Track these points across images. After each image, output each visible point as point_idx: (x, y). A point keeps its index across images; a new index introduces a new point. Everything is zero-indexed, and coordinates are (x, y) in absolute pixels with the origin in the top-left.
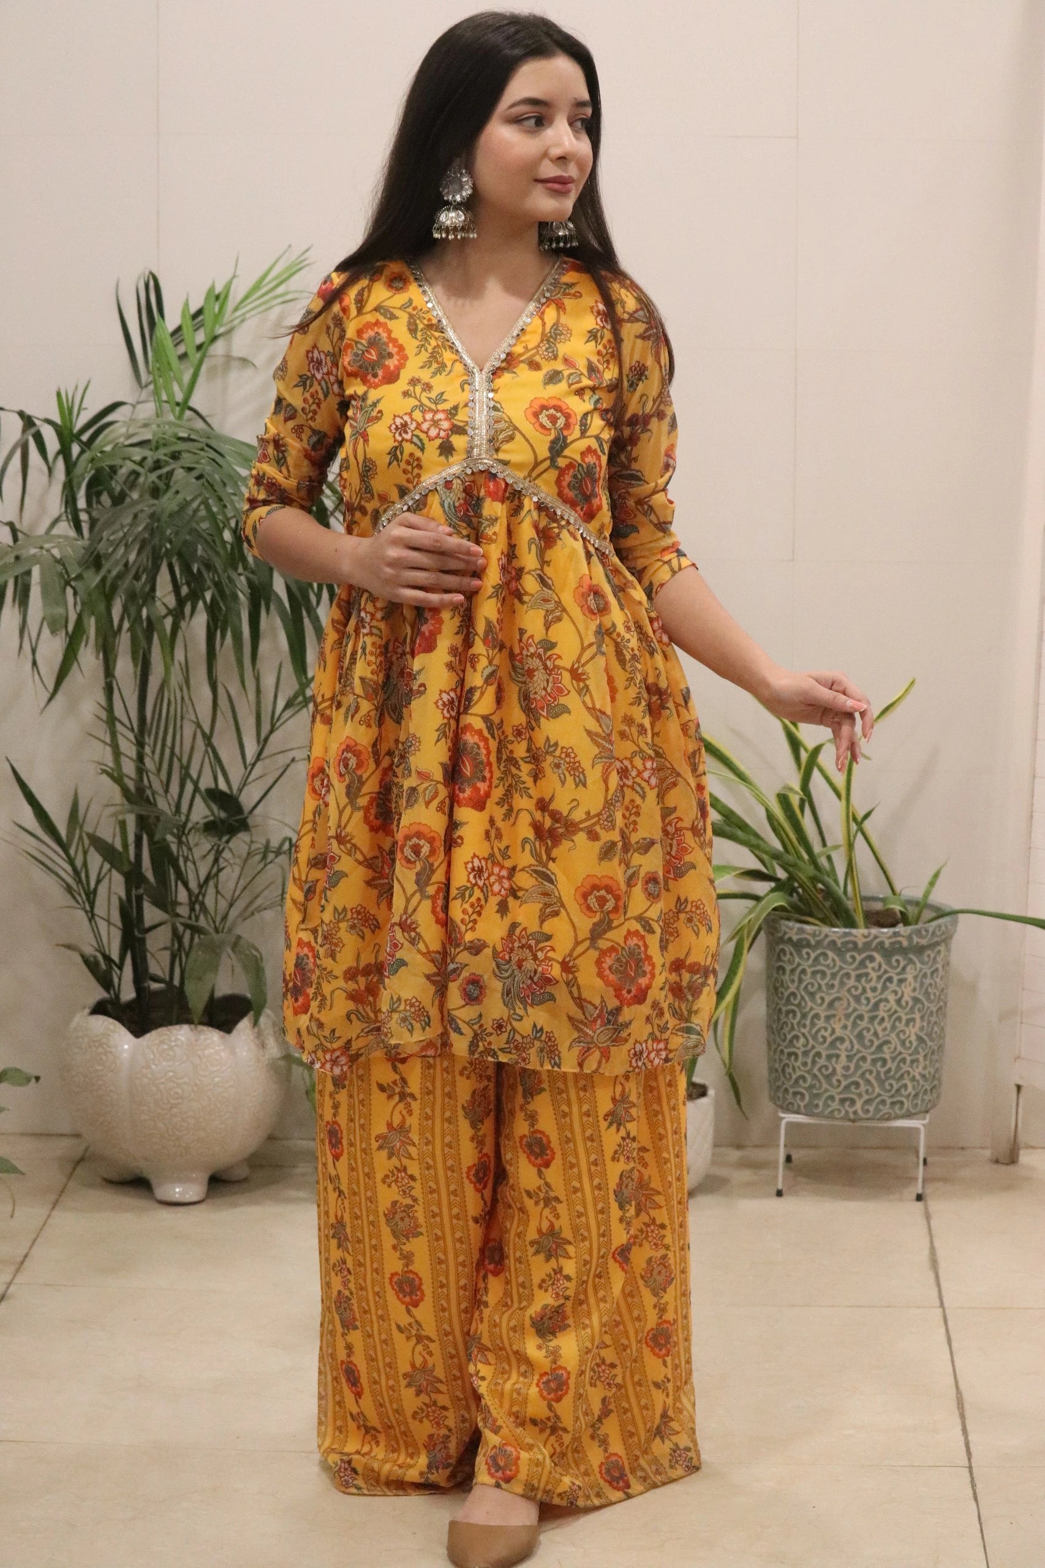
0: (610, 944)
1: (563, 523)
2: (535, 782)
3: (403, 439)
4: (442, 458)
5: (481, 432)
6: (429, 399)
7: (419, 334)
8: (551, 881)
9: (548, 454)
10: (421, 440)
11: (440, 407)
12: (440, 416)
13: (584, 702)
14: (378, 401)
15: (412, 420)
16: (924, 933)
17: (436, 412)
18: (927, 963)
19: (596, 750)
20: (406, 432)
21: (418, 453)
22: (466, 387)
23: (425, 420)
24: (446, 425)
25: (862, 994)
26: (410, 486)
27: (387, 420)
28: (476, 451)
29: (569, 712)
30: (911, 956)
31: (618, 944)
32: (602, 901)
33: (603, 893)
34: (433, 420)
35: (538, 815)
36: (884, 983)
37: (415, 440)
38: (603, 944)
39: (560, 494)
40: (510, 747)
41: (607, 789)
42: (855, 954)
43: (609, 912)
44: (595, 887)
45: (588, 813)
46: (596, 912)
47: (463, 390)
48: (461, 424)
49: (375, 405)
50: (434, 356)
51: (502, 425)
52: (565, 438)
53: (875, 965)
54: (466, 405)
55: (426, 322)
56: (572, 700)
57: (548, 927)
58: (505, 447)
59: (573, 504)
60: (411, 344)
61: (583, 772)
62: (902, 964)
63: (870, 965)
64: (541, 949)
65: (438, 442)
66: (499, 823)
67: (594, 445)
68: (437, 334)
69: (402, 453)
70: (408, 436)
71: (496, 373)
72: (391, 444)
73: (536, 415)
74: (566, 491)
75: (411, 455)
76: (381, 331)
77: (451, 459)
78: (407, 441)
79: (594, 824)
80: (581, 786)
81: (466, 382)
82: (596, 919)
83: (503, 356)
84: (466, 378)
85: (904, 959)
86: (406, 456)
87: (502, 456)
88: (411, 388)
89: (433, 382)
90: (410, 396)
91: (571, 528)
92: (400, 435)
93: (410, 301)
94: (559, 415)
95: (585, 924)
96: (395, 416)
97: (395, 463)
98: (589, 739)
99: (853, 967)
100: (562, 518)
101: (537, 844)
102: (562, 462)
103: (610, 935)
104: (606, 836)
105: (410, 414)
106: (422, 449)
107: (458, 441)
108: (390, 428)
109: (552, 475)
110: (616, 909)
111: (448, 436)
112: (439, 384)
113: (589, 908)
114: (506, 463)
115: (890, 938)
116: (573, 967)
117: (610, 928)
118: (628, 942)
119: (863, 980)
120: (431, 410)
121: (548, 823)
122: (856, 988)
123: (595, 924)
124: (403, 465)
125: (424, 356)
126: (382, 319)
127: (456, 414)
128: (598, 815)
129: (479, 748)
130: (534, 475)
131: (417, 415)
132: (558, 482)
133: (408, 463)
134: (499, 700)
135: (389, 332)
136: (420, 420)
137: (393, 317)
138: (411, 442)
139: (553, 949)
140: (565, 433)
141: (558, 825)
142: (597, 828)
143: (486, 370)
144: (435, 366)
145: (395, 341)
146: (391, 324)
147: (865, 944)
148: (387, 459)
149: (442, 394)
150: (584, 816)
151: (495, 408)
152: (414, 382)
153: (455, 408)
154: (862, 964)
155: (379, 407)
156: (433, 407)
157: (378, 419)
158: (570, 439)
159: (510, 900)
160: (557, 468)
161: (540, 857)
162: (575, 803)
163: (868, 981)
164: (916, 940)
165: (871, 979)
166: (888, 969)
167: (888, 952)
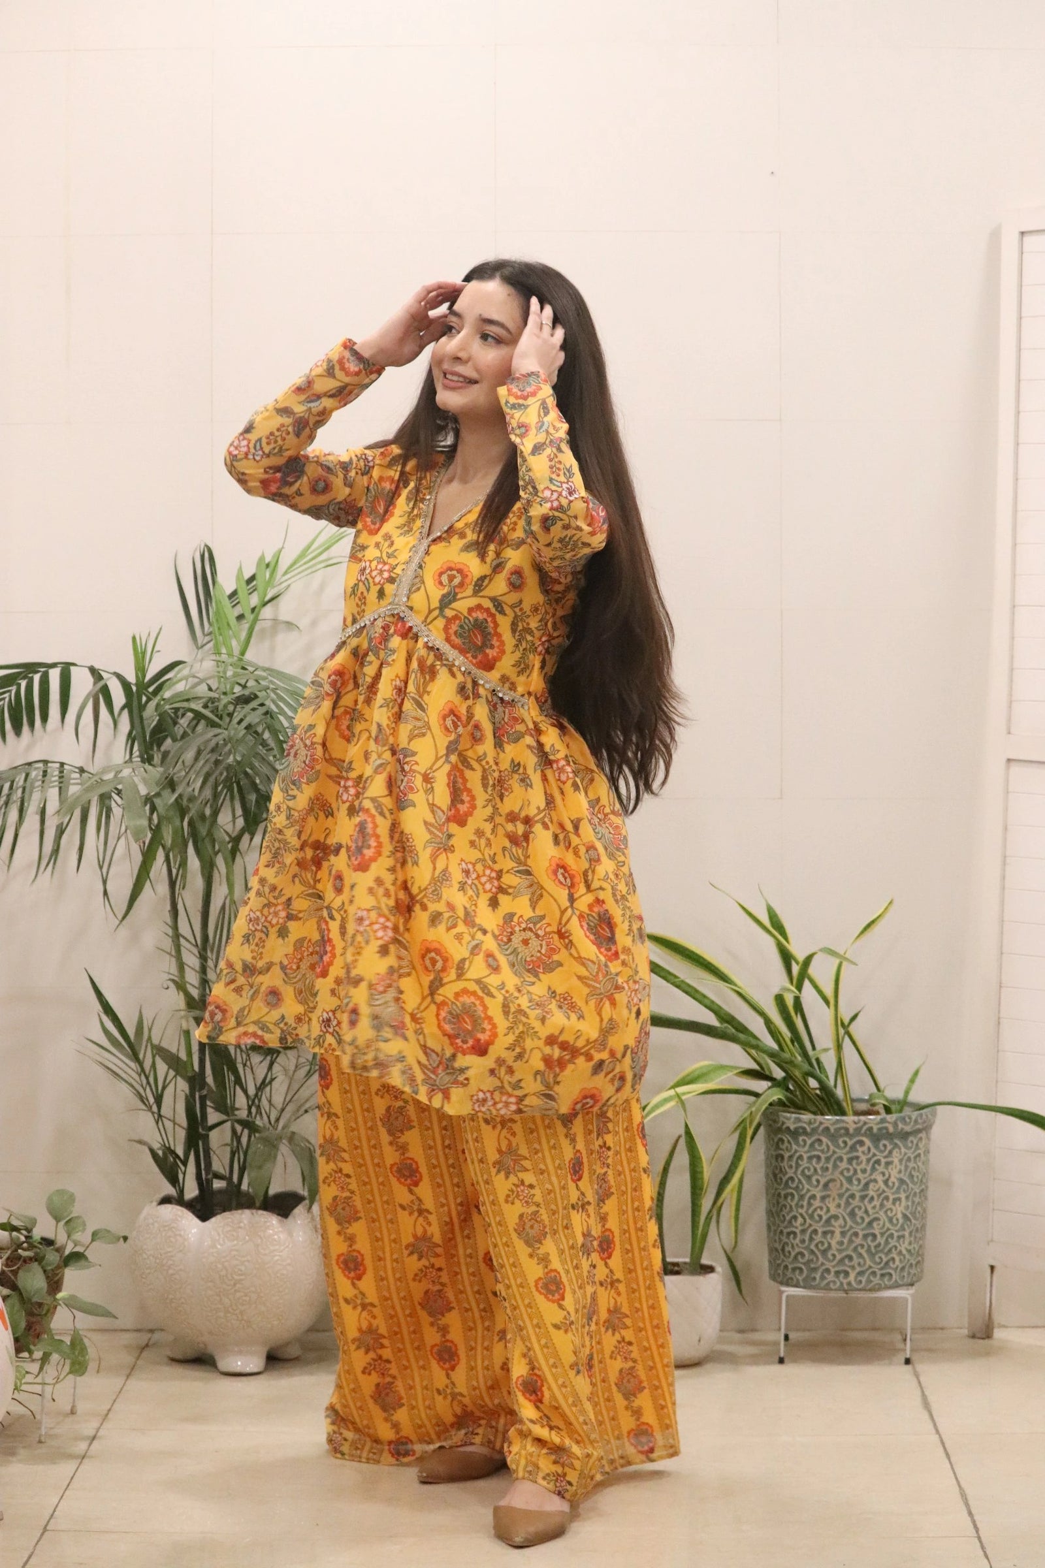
0: (442, 998)
3: (361, 580)
4: (377, 600)
6: (388, 553)
10: (369, 583)
11: (390, 561)
12: (386, 567)
13: (427, 800)
15: (370, 566)
16: (908, 1120)
17: (385, 564)
18: (910, 1148)
19: (428, 837)
21: (366, 593)
24: (386, 575)
25: (853, 1175)
26: (358, 617)
28: (397, 598)
29: (415, 806)
30: (896, 1141)
31: (449, 999)
32: (433, 962)
33: (433, 954)
34: (381, 570)
36: (873, 1165)
38: (438, 998)
39: (448, 640)
42: (847, 1140)
43: (439, 972)
44: (428, 950)
45: (420, 888)
46: (430, 971)
47: (410, 551)
48: (395, 576)
50: (411, 520)
51: (417, 580)
52: (456, 594)
53: (865, 1148)
54: (405, 563)
58: (413, 596)
59: (461, 650)
63: (860, 1149)
65: (379, 587)
69: (357, 590)
71: (435, 540)
72: (354, 581)
73: (441, 574)
74: (453, 638)
75: (362, 593)
77: (382, 602)
79: (423, 897)
82: (432, 977)
85: (891, 1143)
86: (359, 593)
87: (410, 603)
88: (382, 542)
89: (396, 540)
90: (378, 547)
91: (454, 668)
94: (458, 575)
97: (353, 596)
98: (424, 828)
99: (844, 1151)
100: (447, 659)
102: (448, 613)
103: (442, 990)
104: (432, 907)
106: (368, 590)
110: (444, 969)
111: (384, 584)
112: (399, 543)
113: (426, 968)
114: (411, 609)
115: (877, 1124)
117: (441, 985)
119: (854, 1162)
120: (383, 562)
123: (431, 982)
124: (357, 600)
127: (395, 568)
128: (425, 889)
130: (428, 621)
131: (374, 564)
136: (374, 567)
138: (364, 583)
140: (458, 590)
142: (425, 900)
143: (430, 537)
144: (406, 528)
147: (855, 1129)
148: (350, 591)
149: (396, 551)
150: (418, 891)
151: (420, 567)
152: (386, 537)
156: (386, 559)
159: (391, 946)
160: (445, 617)
163: (858, 1164)
164: (900, 1126)
165: (861, 1162)
166: (877, 1153)
167: (876, 1137)
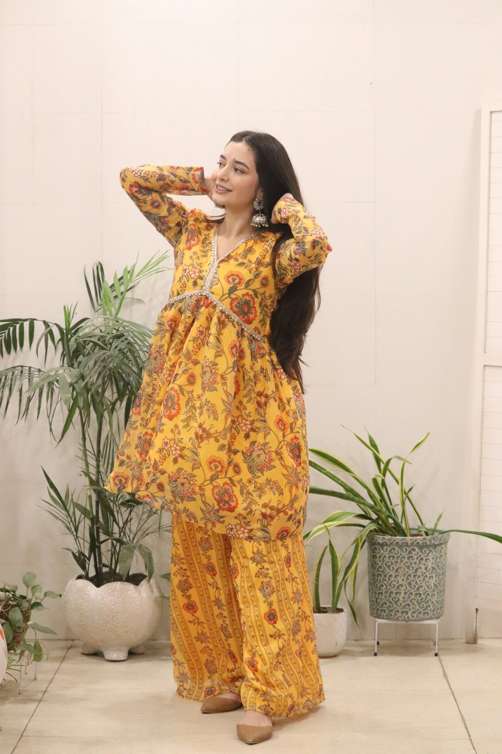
2: (200, 416)
6: (196, 263)
7: (205, 244)
8: (197, 455)
9: (228, 292)
10: (189, 277)
11: (198, 267)
12: (197, 270)
13: (223, 388)
15: (188, 268)
16: (436, 539)
18: (438, 552)
20: (185, 272)
21: (186, 282)
25: (410, 565)
26: (181, 293)
30: (431, 549)
32: (216, 467)
33: (217, 463)
34: (194, 271)
36: (420, 560)
37: (187, 276)
38: (214, 483)
39: (232, 309)
40: (194, 402)
41: (226, 424)
42: (407, 548)
44: (214, 461)
46: (213, 470)
47: (208, 266)
50: (206, 251)
51: (215, 279)
54: (207, 271)
55: (209, 241)
61: (217, 415)
62: (427, 552)
63: (413, 553)
64: (192, 480)
65: (193, 280)
66: (180, 428)
67: (251, 293)
69: (182, 280)
70: (185, 274)
72: (181, 275)
73: (228, 277)
74: (234, 308)
75: (184, 282)
77: (195, 288)
79: (218, 436)
80: (215, 420)
81: (210, 264)
82: (213, 473)
83: (226, 256)
85: (428, 550)
88: (193, 256)
89: (200, 257)
90: (191, 259)
91: (235, 323)
94: (237, 278)
95: (209, 474)
97: (179, 282)
98: (222, 403)
99: (406, 553)
100: (231, 318)
101: (195, 441)
102: (233, 296)
103: (218, 481)
104: (222, 442)
106: (188, 281)
107: (199, 282)
108: (182, 268)
109: (229, 300)
110: (221, 471)
111: (197, 279)
112: (202, 260)
114: (213, 293)
116: (203, 489)
117: (218, 478)
118: (225, 486)
119: (411, 559)
120: (195, 267)
121: (201, 432)
122: (408, 563)
123: (212, 475)
124: (181, 284)
125: (203, 249)
127: (202, 272)
128: (220, 432)
129: (175, 396)
130: (222, 299)
132: (231, 304)
136: (191, 270)
139: (196, 481)
140: (237, 286)
141: (204, 434)
142: (219, 438)
143: (219, 260)
144: (204, 254)
145: (198, 238)
150: (215, 432)
151: (216, 273)
152: (195, 253)
154: (410, 552)
158: (239, 288)
160: (231, 298)
161: (195, 446)
162: (212, 426)
164: (433, 541)
165: (414, 559)
166: (421, 554)
167: (421, 547)
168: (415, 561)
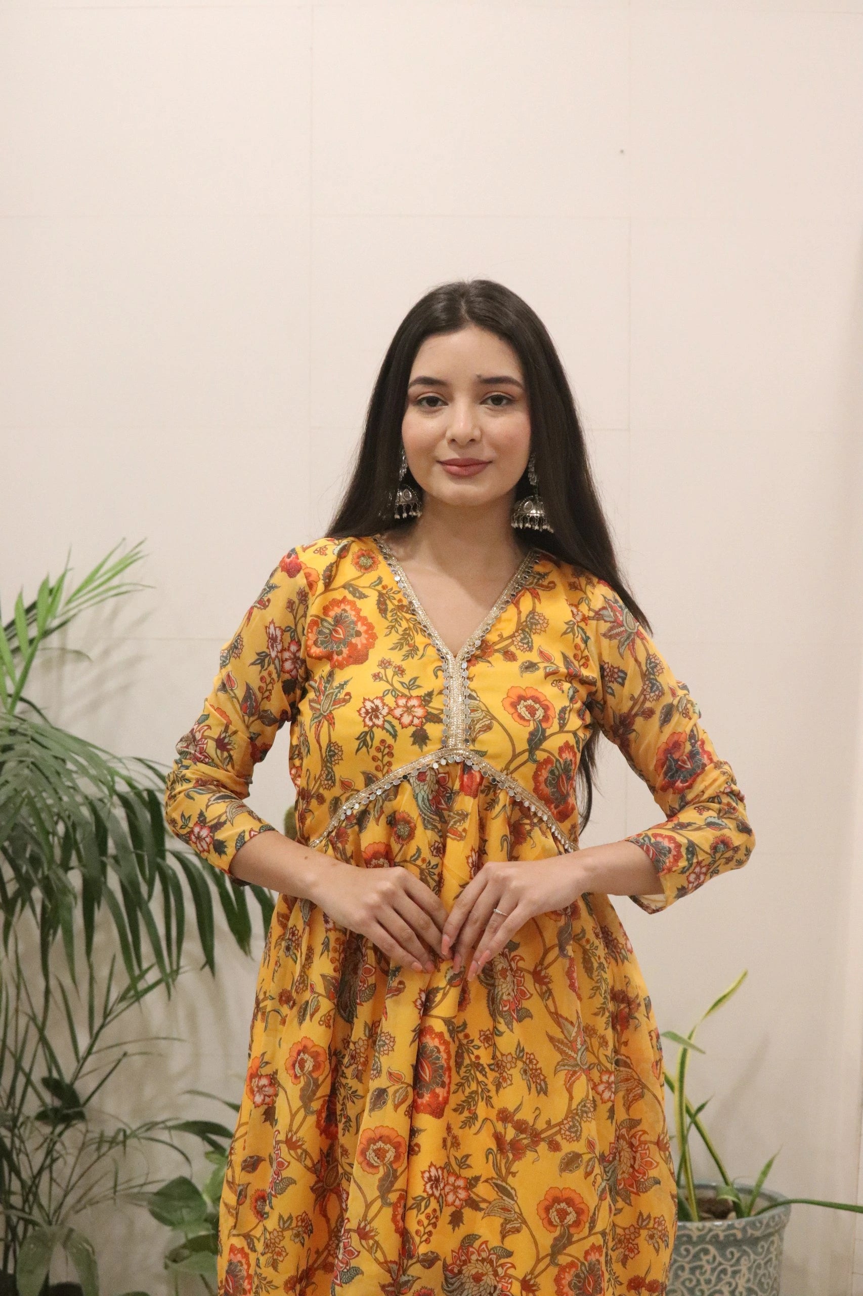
0: (569, 1259)
1: (535, 820)
2: (497, 1091)
3: (374, 725)
4: (416, 747)
5: (457, 722)
6: (402, 683)
7: (389, 614)
8: (510, 1196)
9: (526, 747)
10: (393, 727)
11: (415, 693)
12: (414, 702)
13: (546, 1006)
14: (346, 683)
15: (384, 704)
16: (758, 1225)
17: (409, 698)
18: (761, 1254)
19: (559, 1057)
20: (377, 717)
21: (390, 740)
22: (440, 673)
23: (398, 706)
24: (419, 712)
25: (696, 1286)
26: (379, 775)
27: (356, 703)
28: (451, 742)
29: (531, 1017)
30: (745, 1248)
31: (578, 1260)
32: (563, 1214)
33: (563, 1205)
34: (406, 706)
35: (500, 1126)
36: (719, 1275)
37: (387, 726)
38: (563, 1260)
39: (536, 790)
40: (476, 1052)
41: (571, 1098)
42: (690, 1247)
43: (569, 1226)
44: (557, 1200)
45: (548, 1122)
46: (556, 1226)
47: (437, 677)
48: (436, 712)
49: (342, 686)
50: (406, 636)
51: (478, 715)
52: (544, 731)
53: (710, 1257)
54: (440, 693)
55: (396, 603)
56: (534, 1004)
57: (511, 1243)
58: (483, 737)
59: (547, 801)
60: (380, 624)
61: (544, 1080)
62: (737, 1255)
63: (705, 1258)
64: (502, 1265)
65: (412, 729)
66: (456, 1131)
67: (572, 741)
68: (408, 616)
69: (372, 739)
70: (379, 722)
71: (471, 660)
72: (360, 729)
73: (514, 705)
74: (543, 786)
75: (383, 741)
76: (348, 608)
77: (425, 749)
78: (378, 726)
79: (556, 1134)
80: (542, 1094)
81: (439, 668)
82: (557, 1233)
83: (478, 643)
84: (440, 664)
85: (738, 1251)
86: (376, 743)
87: (478, 747)
88: (382, 671)
89: (404, 665)
90: (381, 679)
91: (544, 825)
92: (371, 719)
93: (380, 579)
94: (537, 706)
95: (546, 1239)
96: (365, 699)
97: (364, 749)
98: (551, 1046)
99: (688, 1259)
100: (535, 814)
101: (498, 1156)
102: (540, 756)
103: (571, 1250)
104: (567, 1147)
105: (381, 698)
106: (395, 736)
107: (432, 730)
108: (359, 711)
109: (530, 768)
110: (577, 1223)
111: (422, 724)
112: (412, 667)
113: (550, 1223)
114: (482, 754)
115: (724, 1231)
116: (533, 1285)
117: (570, 1242)
118: (589, 1258)
119: (697, 1272)
120: (403, 696)
121: (510, 1133)
122: (691, 1280)
123: (555, 1239)
124: (373, 752)
125: (395, 637)
126: (350, 597)
127: (430, 702)
128: (561, 1123)
129: (439, 1051)
130: (512, 767)
131: (390, 700)
132: (536, 777)
133: (378, 750)
134: (462, 1002)
135: (358, 611)
136: (393, 705)
137: (363, 596)
138: (383, 728)
139: (513, 1266)
140: (544, 725)
141: (524, 1136)
142: (558, 1138)
143: (460, 656)
144: (406, 648)
145: (364, 620)
146: (360, 603)
147: (699, 1237)
148: (356, 744)
149: (416, 679)
150: (545, 1126)
151: (470, 697)
152: (384, 664)
153: (430, 694)
154: (696, 1257)
155: (347, 689)
156: (406, 692)
157: (345, 701)
158: (548, 732)
159: (467, 1212)
160: (535, 761)
161: (500, 1170)
162: (537, 1112)
163: (703, 1274)
164: (750, 1231)
165: (706, 1271)
166: (723, 1261)
167: (722, 1245)
168: (707, 1276)
